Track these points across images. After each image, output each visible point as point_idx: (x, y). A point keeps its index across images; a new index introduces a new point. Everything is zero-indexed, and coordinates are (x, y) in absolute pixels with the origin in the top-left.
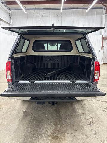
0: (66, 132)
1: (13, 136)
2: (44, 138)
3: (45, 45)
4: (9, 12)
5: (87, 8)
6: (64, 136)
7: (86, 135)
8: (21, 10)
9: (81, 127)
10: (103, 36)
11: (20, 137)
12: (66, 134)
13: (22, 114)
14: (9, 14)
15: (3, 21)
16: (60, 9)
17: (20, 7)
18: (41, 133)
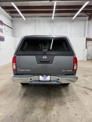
0: (53, 106)
1: (17, 107)
2: (38, 109)
3: (40, 45)
4: (12, 19)
5: (73, 16)
6: (52, 108)
7: (68, 108)
8: (21, 17)
9: (64, 103)
10: (86, 38)
11: (22, 108)
12: (54, 107)
13: (22, 95)
14: (12, 20)
15: (7, 26)
16: (52, 17)
17: (20, 15)
18: (36, 106)
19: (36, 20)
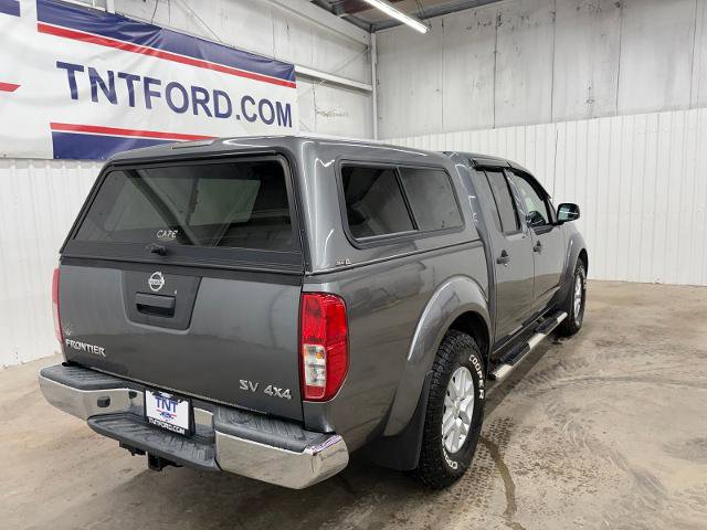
14: (367, 47)
19: (499, 18)
